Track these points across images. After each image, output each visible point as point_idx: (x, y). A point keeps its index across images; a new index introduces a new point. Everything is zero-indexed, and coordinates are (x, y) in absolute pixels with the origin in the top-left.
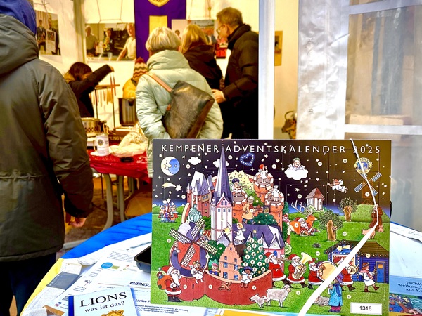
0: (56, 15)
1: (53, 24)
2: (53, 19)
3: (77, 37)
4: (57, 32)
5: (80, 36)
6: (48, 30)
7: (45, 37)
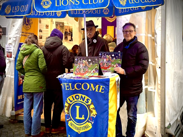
0: (72, 27)
1: (70, 30)
2: (71, 28)
3: (79, 34)
4: (72, 33)
5: (80, 34)
6: (68, 32)
7: (67, 35)
